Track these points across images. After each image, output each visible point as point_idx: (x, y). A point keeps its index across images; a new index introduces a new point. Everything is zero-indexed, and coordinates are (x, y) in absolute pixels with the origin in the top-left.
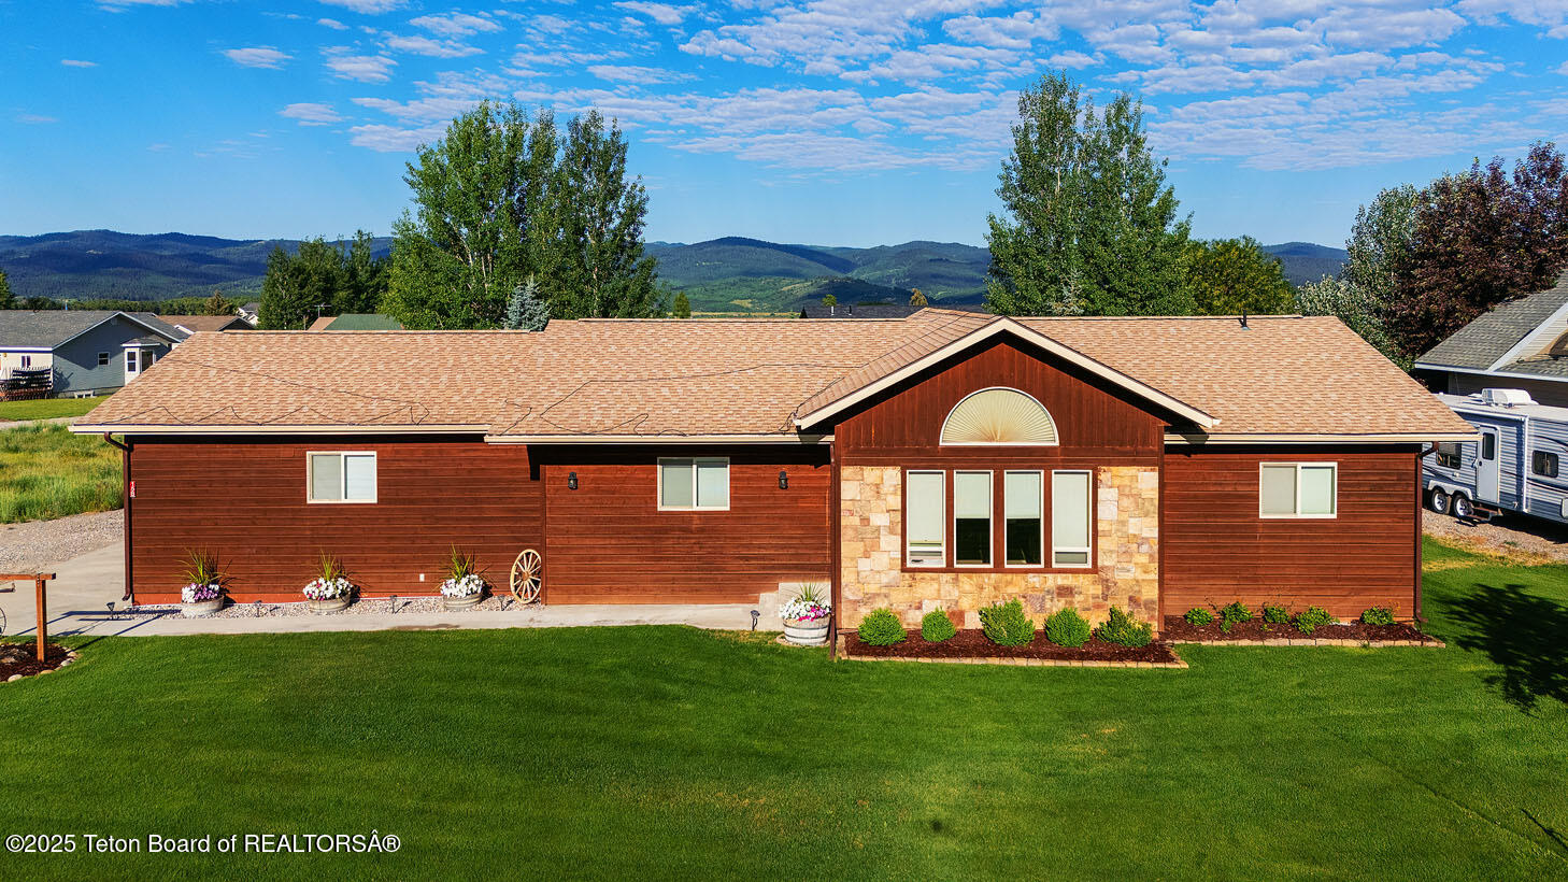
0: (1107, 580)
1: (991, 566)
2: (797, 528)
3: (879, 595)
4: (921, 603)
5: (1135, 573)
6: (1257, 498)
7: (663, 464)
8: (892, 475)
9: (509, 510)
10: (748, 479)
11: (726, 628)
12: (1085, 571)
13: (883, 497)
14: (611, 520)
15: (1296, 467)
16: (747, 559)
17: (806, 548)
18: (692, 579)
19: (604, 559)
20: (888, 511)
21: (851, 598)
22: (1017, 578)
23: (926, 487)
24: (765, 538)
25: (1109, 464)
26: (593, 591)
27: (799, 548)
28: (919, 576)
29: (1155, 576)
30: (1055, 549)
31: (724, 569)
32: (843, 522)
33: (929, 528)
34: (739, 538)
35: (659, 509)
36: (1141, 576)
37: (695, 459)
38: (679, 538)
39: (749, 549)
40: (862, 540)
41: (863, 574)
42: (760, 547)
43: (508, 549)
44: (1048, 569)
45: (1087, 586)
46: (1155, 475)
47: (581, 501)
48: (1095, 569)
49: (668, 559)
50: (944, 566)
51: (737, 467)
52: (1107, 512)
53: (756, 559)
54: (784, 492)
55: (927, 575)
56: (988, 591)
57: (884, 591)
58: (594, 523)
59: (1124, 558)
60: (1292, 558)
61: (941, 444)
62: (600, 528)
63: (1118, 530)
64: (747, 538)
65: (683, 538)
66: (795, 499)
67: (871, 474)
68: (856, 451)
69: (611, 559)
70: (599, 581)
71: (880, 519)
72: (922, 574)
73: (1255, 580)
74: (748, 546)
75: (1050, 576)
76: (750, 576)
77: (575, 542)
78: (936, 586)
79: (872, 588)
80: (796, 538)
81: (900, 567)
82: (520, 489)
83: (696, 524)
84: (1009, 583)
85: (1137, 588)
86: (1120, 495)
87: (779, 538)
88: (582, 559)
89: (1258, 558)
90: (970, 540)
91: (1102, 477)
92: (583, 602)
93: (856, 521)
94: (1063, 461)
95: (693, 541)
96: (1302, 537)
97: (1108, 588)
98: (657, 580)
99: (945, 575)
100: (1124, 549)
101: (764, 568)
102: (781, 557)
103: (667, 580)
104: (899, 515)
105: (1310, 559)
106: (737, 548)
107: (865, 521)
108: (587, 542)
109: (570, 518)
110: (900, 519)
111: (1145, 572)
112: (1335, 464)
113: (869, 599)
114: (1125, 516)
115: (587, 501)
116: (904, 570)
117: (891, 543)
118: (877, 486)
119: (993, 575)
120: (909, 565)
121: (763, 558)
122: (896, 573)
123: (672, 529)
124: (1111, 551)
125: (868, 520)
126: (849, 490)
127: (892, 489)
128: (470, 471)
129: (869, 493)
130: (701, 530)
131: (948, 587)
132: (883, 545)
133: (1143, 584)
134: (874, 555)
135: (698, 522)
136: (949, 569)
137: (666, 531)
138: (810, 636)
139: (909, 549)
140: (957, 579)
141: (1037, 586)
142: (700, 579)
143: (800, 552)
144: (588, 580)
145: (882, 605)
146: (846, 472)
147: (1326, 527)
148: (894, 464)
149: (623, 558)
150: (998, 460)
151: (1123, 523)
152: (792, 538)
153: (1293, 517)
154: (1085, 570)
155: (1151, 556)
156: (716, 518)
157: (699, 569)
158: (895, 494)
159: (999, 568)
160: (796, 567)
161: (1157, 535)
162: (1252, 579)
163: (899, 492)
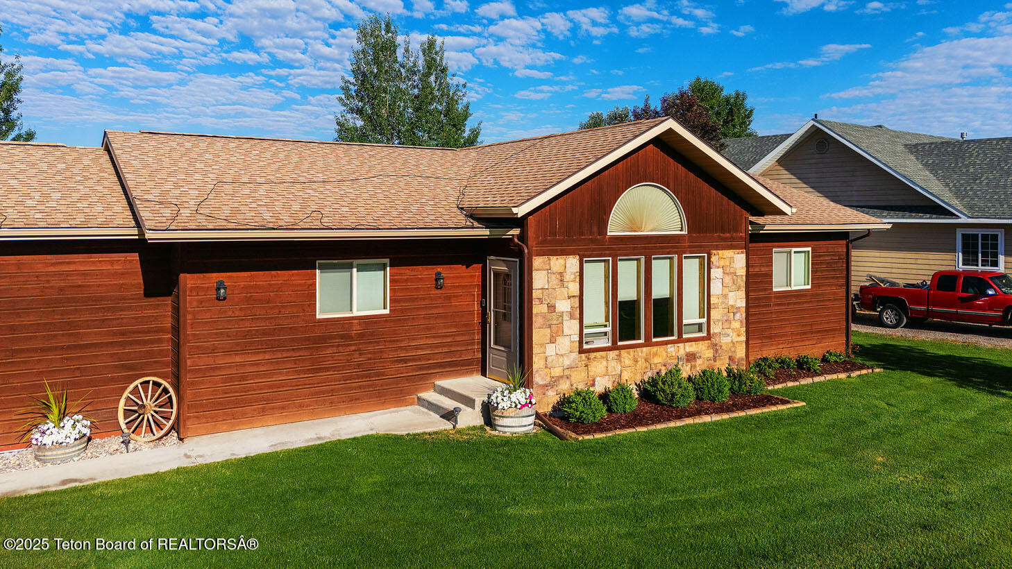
0: (716, 345)
1: (642, 341)
2: (451, 326)
3: (562, 377)
4: (594, 381)
5: (733, 337)
6: (771, 276)
7: (322, 268)
8: (572, 262)
9: (114, 334)
10: (406, 281)
11: (428, 430)
12: (703, 339)
13: (566, 284)
14: (264, 333)
15: (790, 252)
16: (405, 361)
17: (458, 345)
18: (351, 389)
19: (258, 376)
20: (569, 298)
21: (541, 383)
22: (660, 349)
23: (595, 272)
24: (421, 338)
25: (717, 248)
26: (244, 415)
27: (451, 346)
28: (592, 355)
29: (743, 338)
30: (685, 322)
31: (383, 374)
32: (535, 311)
33: (597, 312)
34: (397, 341)
35: (318, 317)
36: (736, 339)
37: (356, 262)
38: (338, 346)
39: (407, 351)
40: (550, 326)
41: (549, 359)
42: (417, 348)
43: (113, 380)
44: (680, 340)
45: (704, 352)
46: (744, 256)
47: (230, 313)
48: (709, 337)
49: (327, 369)
50: (610, 344)
51: (396, 270)
52: (716, 288)
53: (413, 360)
54: (439, 291)
55: (598, 354)
56: (641, 363)
57: (567, 372)
58: (245, 337)
59: (726, 325)
60: (788, 320)
61: (609, 234)
62: (251, 343)
63: (723, 303)
64: (405, 340)
65: (342, 346)
66: (449, 298)
67: (557, 262)
68: (543, 242)
69: (265, 376)
70: (249, 402)
71: (564, 306)
72: (595, 354)
74: (405, 349)
75: (681, 345)
76: (409, 379)
77: (222, 361)
78: (605, 363)
79: (557, 372)
80: (449, 336)
81: (578, 350)
82: (129, 308)
83: (356, 329)
84: (655, 354)
85: (733, 349)
86: (724, 273)
87: (434, 337)
88: (231, 380)
89: (772, 321)
91: (713, 259)
92: (232, 428)
93: (544, 308)
94: (689, 247)
95: (353, 348)
96: (795, 304)
97: (717, 351)
98: (317, 393)
99: (611, 352)
100: (725, 318)
101: (421, 369)
102: (437, 356)
103: (323, 392)
104: (577, 300)
105: (799, 319)
106: (396, 351)
107: (552, 308)
108: (238, 359)
109: (216, 334)
110: (578, 305)
111: (739, 335)
112: (810, 249)
113: (554, 382)
114: (726, 290)
115: (237, 313)
116: (581, 351)
117: (571, 327)
118: (561, 274)
119: (644, 349)
120: (585, 347)
121: (420, 358)
122: (575, 355)
123: (332, 337)
124: (719, 320)
125: (554, 307)
126: (539, 280)
127: (573, 277)
128: (61, 289)
129: (555, 281)
130: (361, 336)
131: (613, 363)
132: (566, 331)
133: (737, 345)
134: (559, 339)
135: (358, 328)
136: (614, 347)
137: (323, 339)
139: (586, 331)
140: (619, 355)
141: (674, 355)
142: (360, 387)
143: (453, 349)
144: (239, 403)
145: (564, 387)
146: (538, 262)
147: (806, 295)
149: (280, 373)
151: (725, 296)
152: (446, 336)
153: (789, 289)
154: (703, 337)
155: (741, 322)
156: (376, 322)
157: (358, 377)
158: (574, 281)
159: (648, 343)
160: (451, 364)
161: (744, 305)
163: (578, 280)
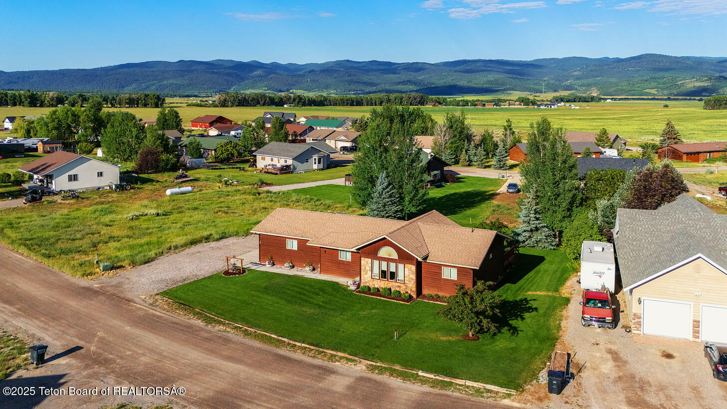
1: (386, 280)
4: (374, 285)
5: (411, 285)
6: (441, 274)
8: (370, 260)
11: (343, 284)
13: (368, 264)
15: (449, 269)
16: (354, 271)
19: (330, 267)
21: (363, 282)
22: (391, 283)
23: (376, 263)
25: (407, 264)
26: (328, 273)
28: (374, 280)
29: (415, 286)
30: (397, 278)
31: (350, 272)
32: (362, 268)
33: (376, 271)
35: (339, 259)
38: (342, 265)
41: (365, 277)
42: (356, 269)
44: (396, 282)
45: (403, 287)
46: (415, 267)
48: (404, 283)
49: (341, 269)
52: (407, 273)
55: (376, 280)
56: (386, 284)
57: (368, 281)
59: (409, 282)
60: (448, 286)
61: (378, 256)
62: (330, 261)
63: (408, 276)
64: (354, 267)
67: (366, 259)
68: (364, 254)
70: (329, 271)
71: (368, 268)
73: (441, 290)
74: (354, 269)
78: (377, 282)
79: (366, 280)
83: (345, 263)
84: (389, 283)
85: (412, 288)
86: (409, 270)
88: (327, 267)
89: (442, 285)
90: (383, 274)
91: (406, 266)
93: (364, 268)
94: (399, 262)
95: (345, 266)
96: (449, 282)
97: (406, 287)
98: (339, 272)
100: (409, 280)
104: (371, 268)
106: (352, 268)
107: (365, 268)
108: (327, 263)
109: (325, 259)
111: (413, 285)
112: (457, 270)
113: (366, 282)
114: (410, 274)
116: (372, 278)
117: (370, 273)
119: (387, 282)
121: (357, 271)
122: (370, 279)
123: (341, 263)
124: (407, 280)
126: (363, 262)
127: (370, 263)
129: (366, 263)
131: (379, 282)
132: (368, 273)
134: (367, 275)
136: (379, 279)
138: (353, 288)
139: (373, 274)
141: (394, 285)
142: (346, 274)
145: (368, 284)
146: (362, 258)
148: (370, 258)
149: (333, 267)
150: (388, 260)
153: (448, 279)
154: (402, 283)
155: (414, 282)
156: (348, 262)
157: (346, 271)
159: (388, 280)
161: (415, 278)
162: (441, 289)
